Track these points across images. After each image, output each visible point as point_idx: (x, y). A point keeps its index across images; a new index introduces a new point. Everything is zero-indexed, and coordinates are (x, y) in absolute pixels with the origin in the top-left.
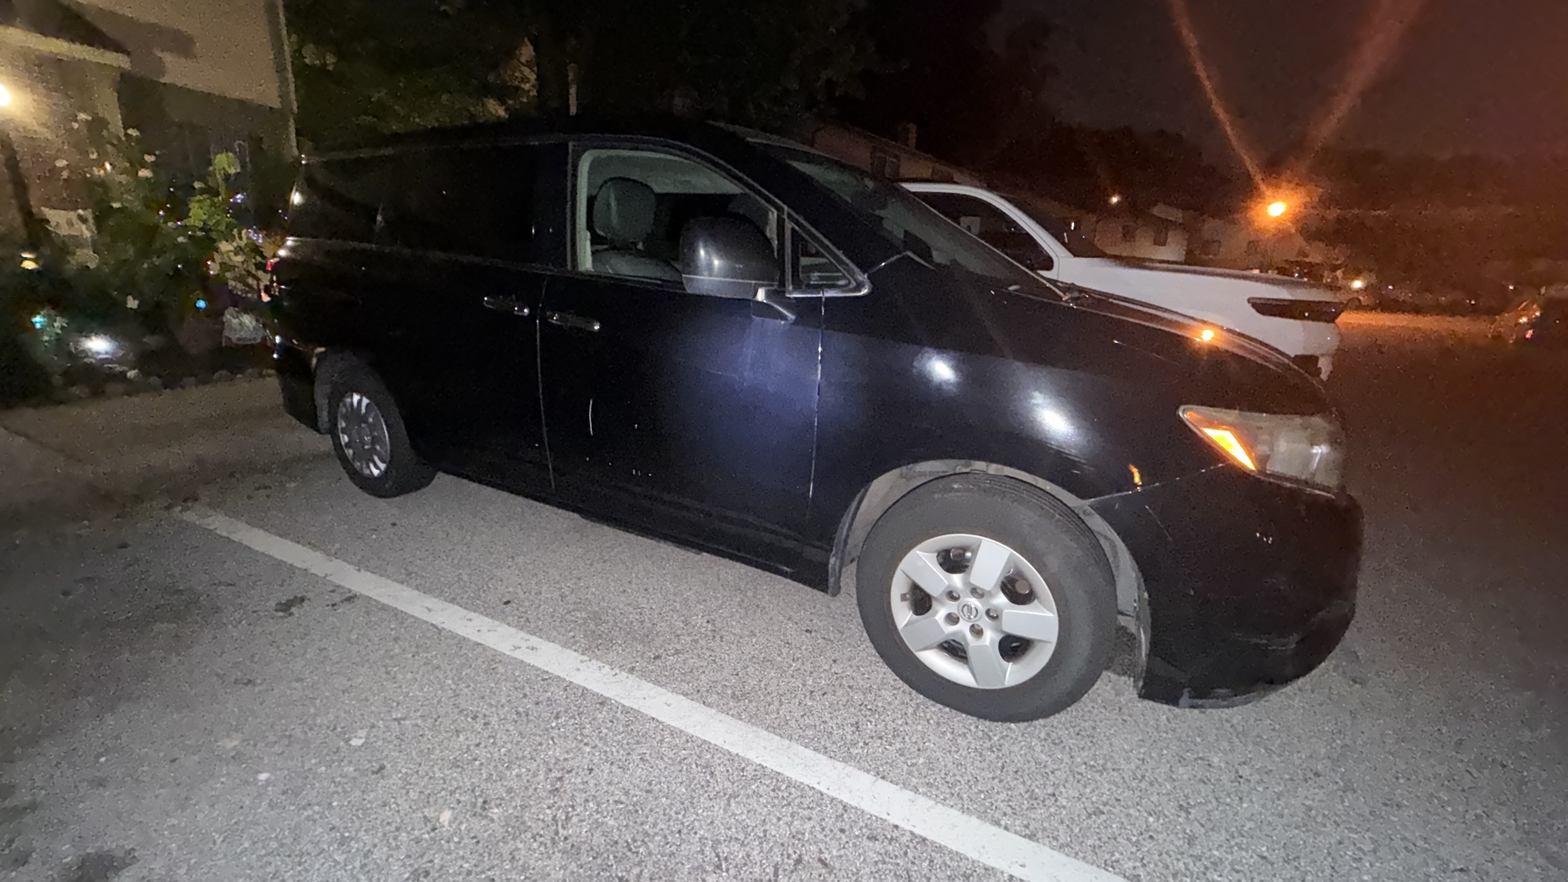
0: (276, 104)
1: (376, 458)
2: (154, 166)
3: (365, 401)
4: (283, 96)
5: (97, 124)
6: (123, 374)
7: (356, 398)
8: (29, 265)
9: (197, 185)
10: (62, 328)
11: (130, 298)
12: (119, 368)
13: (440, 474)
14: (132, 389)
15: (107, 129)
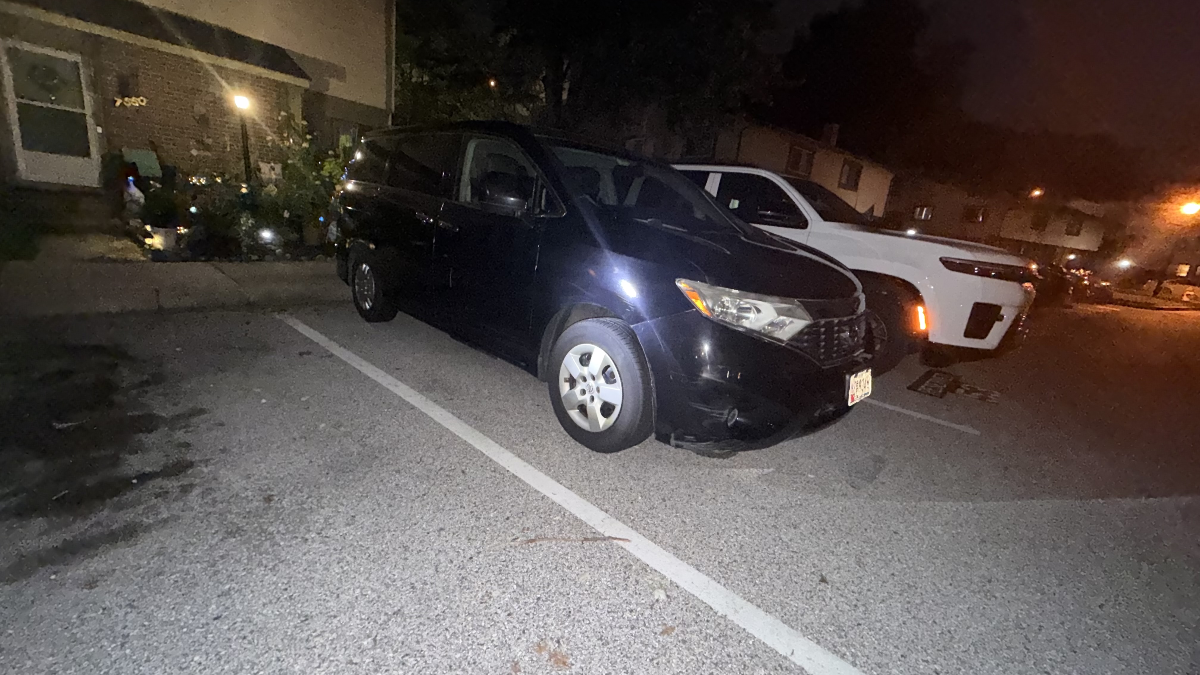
0: (383, 107)
1: (368, 299)
2: (311, 142)
3: (368, 268)
4: (388, 103)
5: (290, 117)
6: (274, 251)
7: (364, 266)
8: (244, 191)
9: (330, 152)
10: (252, 224)
11: (286, 211)
12: (273, 248)
13: (399, 313)
14: (279, 259)
15: (294, 120)
